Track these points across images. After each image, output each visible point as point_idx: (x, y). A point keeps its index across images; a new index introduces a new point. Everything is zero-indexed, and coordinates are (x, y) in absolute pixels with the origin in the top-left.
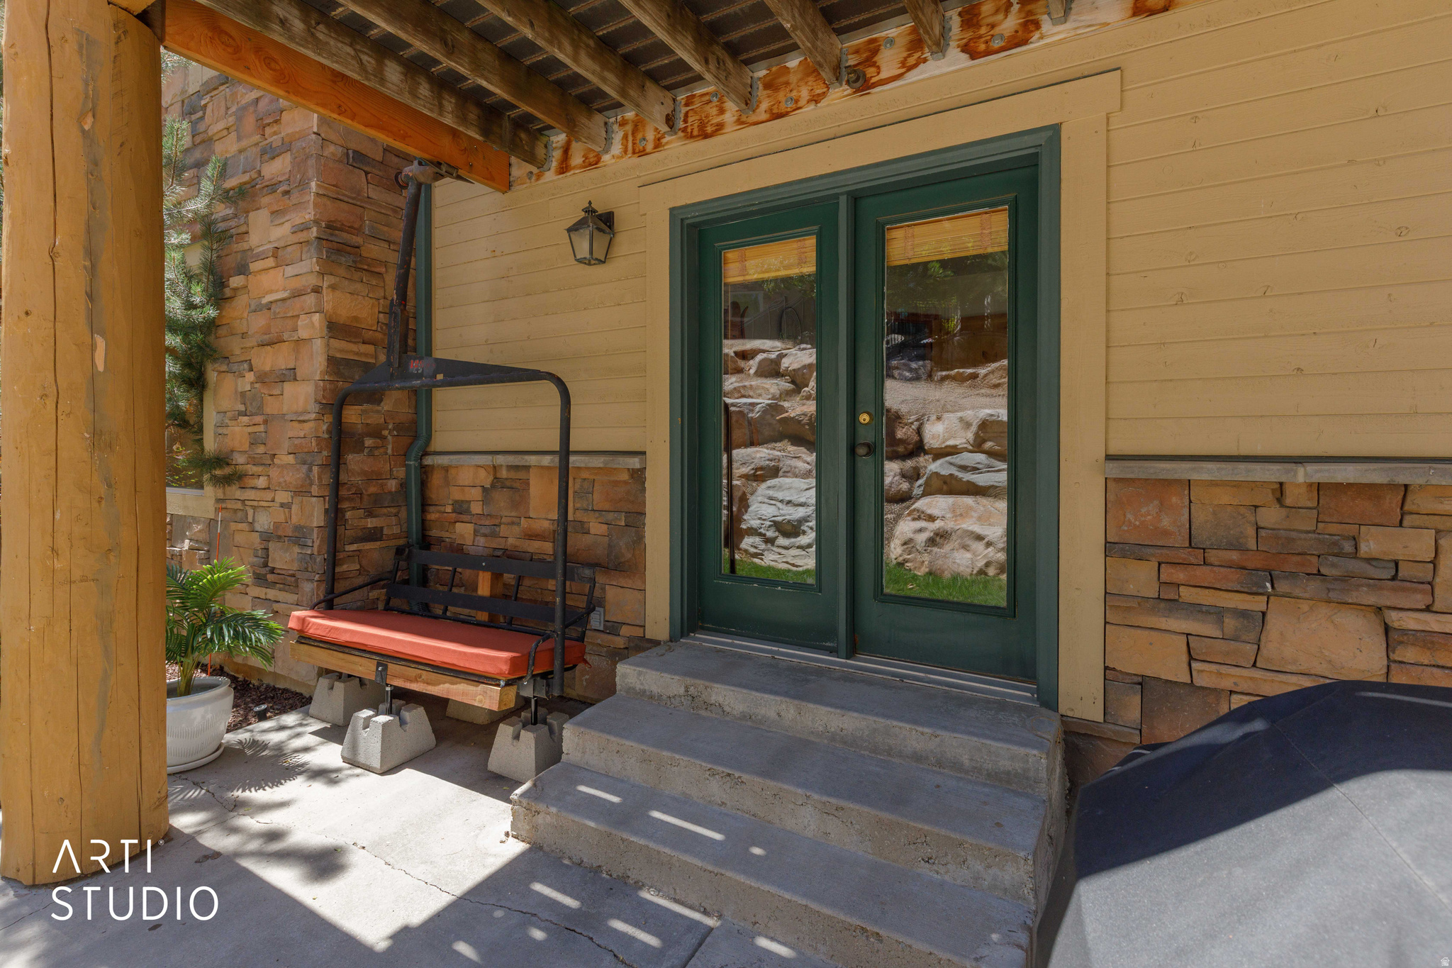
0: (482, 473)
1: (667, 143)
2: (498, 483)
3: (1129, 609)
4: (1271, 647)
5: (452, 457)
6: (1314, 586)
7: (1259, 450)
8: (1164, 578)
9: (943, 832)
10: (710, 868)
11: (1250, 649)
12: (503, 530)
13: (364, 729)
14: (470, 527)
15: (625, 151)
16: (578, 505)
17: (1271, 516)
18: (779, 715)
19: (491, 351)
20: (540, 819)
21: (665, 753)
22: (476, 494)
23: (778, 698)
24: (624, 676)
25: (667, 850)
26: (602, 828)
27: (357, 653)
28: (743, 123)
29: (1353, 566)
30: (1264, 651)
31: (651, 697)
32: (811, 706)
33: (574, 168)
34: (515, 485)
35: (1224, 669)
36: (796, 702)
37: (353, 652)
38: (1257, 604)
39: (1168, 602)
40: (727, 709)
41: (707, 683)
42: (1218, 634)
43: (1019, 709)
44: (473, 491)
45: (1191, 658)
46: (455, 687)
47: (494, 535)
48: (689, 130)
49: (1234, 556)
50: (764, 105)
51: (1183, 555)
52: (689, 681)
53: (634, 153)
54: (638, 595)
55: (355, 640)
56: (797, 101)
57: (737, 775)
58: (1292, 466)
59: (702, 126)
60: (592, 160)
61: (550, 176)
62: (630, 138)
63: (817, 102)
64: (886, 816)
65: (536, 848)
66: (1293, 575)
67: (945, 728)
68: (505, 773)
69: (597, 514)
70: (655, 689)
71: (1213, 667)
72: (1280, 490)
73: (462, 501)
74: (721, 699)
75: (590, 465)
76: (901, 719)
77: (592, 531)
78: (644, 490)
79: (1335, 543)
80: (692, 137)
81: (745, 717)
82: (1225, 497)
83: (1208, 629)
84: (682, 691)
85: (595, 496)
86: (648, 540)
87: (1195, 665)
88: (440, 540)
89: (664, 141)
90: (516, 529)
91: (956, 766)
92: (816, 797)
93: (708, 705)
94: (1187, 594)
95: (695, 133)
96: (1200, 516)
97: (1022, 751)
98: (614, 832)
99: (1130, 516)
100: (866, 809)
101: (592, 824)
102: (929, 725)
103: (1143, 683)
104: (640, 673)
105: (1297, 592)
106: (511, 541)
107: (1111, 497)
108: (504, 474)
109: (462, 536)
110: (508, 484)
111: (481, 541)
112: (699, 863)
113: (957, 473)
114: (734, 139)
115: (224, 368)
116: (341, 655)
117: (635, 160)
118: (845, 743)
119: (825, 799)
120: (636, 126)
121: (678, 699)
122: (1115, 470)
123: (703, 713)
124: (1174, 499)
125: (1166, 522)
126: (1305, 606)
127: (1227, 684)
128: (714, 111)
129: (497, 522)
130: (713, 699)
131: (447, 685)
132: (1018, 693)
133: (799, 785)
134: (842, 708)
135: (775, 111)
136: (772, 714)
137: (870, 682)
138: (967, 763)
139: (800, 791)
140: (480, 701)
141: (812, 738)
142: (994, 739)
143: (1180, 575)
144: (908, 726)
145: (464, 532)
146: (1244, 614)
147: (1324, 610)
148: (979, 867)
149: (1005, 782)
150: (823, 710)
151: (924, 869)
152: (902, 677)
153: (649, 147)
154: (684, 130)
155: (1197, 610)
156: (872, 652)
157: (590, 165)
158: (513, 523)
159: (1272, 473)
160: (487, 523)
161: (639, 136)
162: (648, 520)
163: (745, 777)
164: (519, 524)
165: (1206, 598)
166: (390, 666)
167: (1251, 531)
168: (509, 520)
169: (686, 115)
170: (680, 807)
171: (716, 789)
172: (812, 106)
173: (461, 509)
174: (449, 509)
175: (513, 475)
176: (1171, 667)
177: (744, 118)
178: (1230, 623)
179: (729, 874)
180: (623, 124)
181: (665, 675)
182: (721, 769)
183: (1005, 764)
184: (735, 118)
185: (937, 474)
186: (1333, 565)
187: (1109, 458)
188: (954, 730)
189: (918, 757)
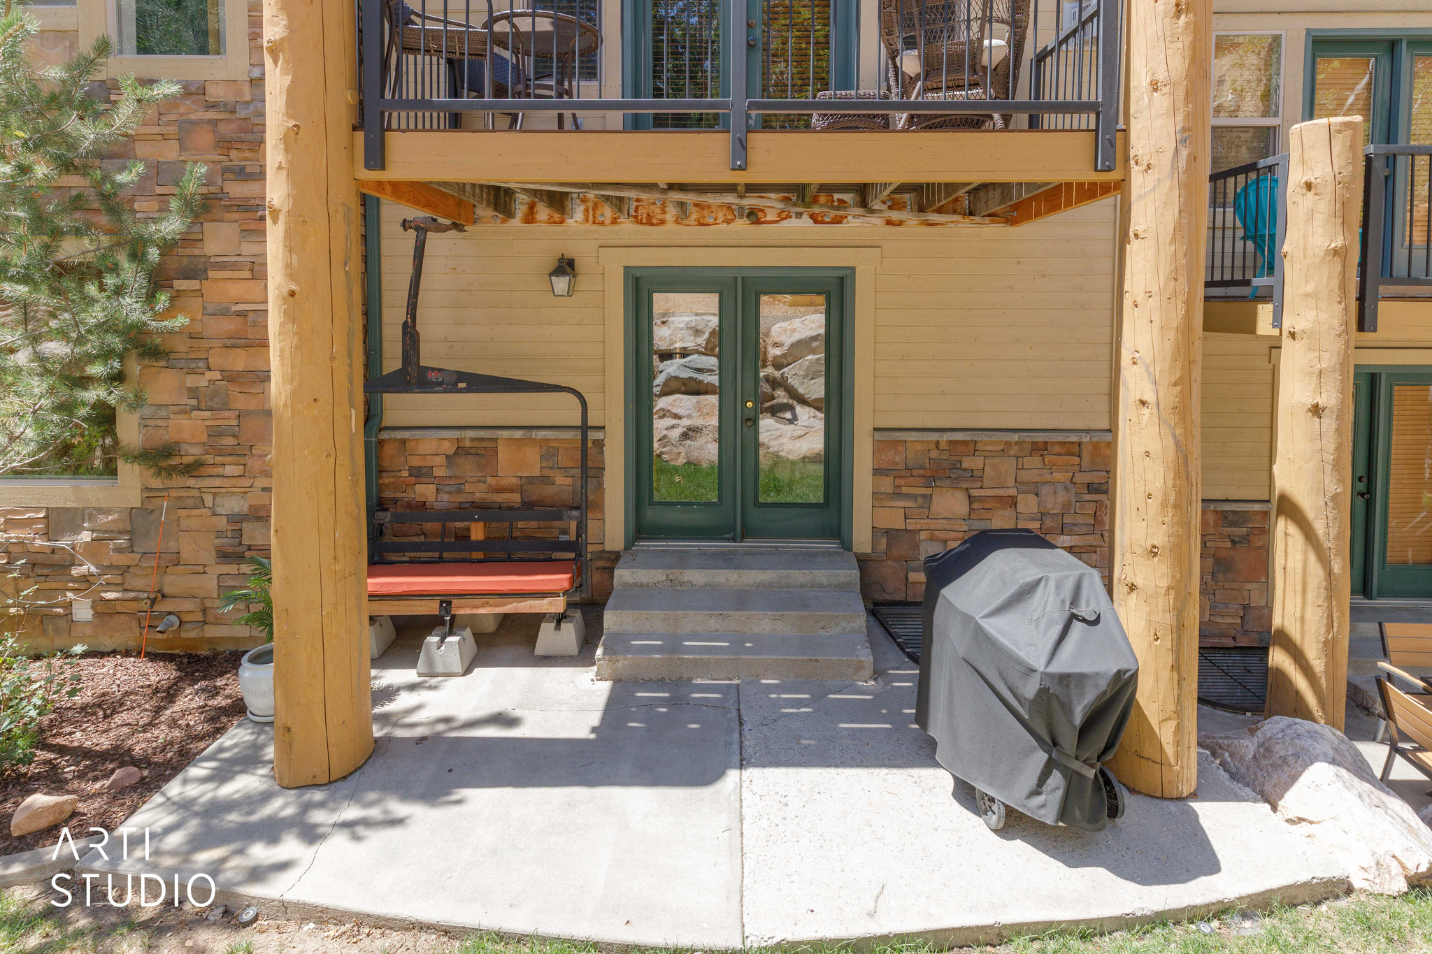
0: (446, 444)
1: (621, 223)
2: (461, 451)
3: (881, 499)
4: (933, 509)
5: (414, 432)
6: (948, 482)
7: (930, 425)
8: (896, 484)
9: (830, 613)
10: (733, 657)
11: (927, 510)
12: (467, 487)
13: (438, 649)
14: (432, 488)
15: (587, 220)
16: (543, 465)
17: (934, 454)
18: (727, 580)
19: (451, 347)
20: (619, 664)
21: (680, 612)
22: (440, 460)
23: (727, 571)
24: (621, 576)
25: (707, 657)
26: (666, 656)
27: (416, 598)
28: (679, 223)
29: (961, 473)
30: (931, 511)
31: (642, 585)
32: (746, 571)
33: (540, 222)
34: (479, 452)
35: (918, 521)
36: (737, 571)
37: (412, 598)
38: (928, 491)
39: (897, 495)
40: (695, 583)
41: (681, 571)
42: (915, 506)
43: (837, 553)
44: (437, 458)
45: (905, 517)
46: (522, 604)
47: (459, 492)
48: (639, 218)
49: (922, 472)
50: (694, 216)
51: (903, 473)
52: (669, 571)
53: (594, 223)
54: (599, 523)
55: (413, 589)
56: (716, 219)
57: (725, 613)
58: (941, 433)
59: (649, 217)
60: (556, 220)
61: (516, 222)
62: (591, 212)
63: (728, 223)
64: (804, 613)
65: (617, 681)
66: (941, 478)
67: (814, 569)
68: (550, 654)
69: (562, 470)
70: (644, 581)
71: (914, 520)
72: (937, 443)
73: (421, 467)
74: (690, 578)
75: (561, 437)
76: (791, 569)
77: (558, 482)
78: (602, 452)
79: (955, 464)
80: (641, 223)
81: (706, 585)
82: (919, 447)
83: (912, 504)
84: (664, 578)
85: (560, 458)
86: (606, 485)
87: (908, 521)
88: (395, 501)
89: (619, 220)
90: (482, 486)
91: (821, 586)
92: (769, 613)
93: (681, 583)
94: (904, 490)
95: (644, 221)
96: (910, 455)
97: (850, 572)
98: (672, 656)
99: (883, 457)
100: (794, 613)
101: (658, 656)
102: (807, 569)
103: (888, 532)
104: (633, 573)
105: (943, 485)
106: (478, 495)
107: (876, 448)
108: (467, 444)
109: (425, 496)
110: (473, 451)
111: (446, 497)
112: (727, 657)
113: (695, 375)
114: (671, 230)
115: (163, 363)
116: (397, 602)
117: (595, 227)
118: (765, 587)
119: (774, 613)
120: (596, 205)
121: (661, 584)
122: (878, 436)
123: (679, 588)
124: (900, 448)
125: (897, 459)
126: (944, 490)
127: (919, 527)
128: (658, 211)
129: (462, 481)
130: (686, 579)
131: (514, 604)
132: (832, 546)
133: (759, 610)
134: (762, 569)
135: (701, 221)
136: (723, 580)
137: (762, 554)
138: (825, 583)
139: (761, 613)
140: (548, 609)
141: (747, 588)
142: (837, 569)
143: (902, 482)
144: (797, 571)
145: (425, 492)
146: (924, 496)
147: (951, 491)
148: (844, 624)
149: (841, 587)
150: (753, 572)
151: (822, 632)
152: (776, 547)
153: (608, 221)
154: (636, 217)
155: (908, 496)
156: (753, 537)
157: (555, 223)
158: (479, 481)
159: (934, 437)
160: (452, 483)
161: (599, 212)
162: (607, 473)
163: (730, 613)
164: (485, 482)
165: (912, 491)
166: (454, 601)
167: (927, 461)
168: (476, 479)
169: (637, 207)
170: (695, 636)
171: (713, 624)
172: (725, 225)
173: (420, 474)
174: (405, 474)
175: (476, 444)
176: (899, 524)
177: (680, 221)
178: (920, 500)
179: (744, 657)
180: (584, 201)
181: (652, 571)
182: (715, 612)
183: (842, 580)
184: (674, 219)
185: (676, 378)
186: (954, 473)
187: (876, 429)
188: (819, 569)
189: (802, 586)
